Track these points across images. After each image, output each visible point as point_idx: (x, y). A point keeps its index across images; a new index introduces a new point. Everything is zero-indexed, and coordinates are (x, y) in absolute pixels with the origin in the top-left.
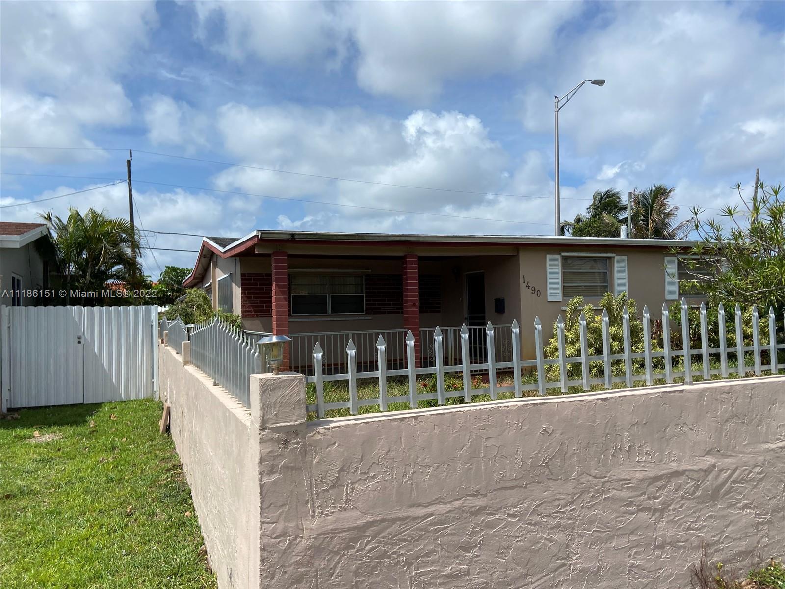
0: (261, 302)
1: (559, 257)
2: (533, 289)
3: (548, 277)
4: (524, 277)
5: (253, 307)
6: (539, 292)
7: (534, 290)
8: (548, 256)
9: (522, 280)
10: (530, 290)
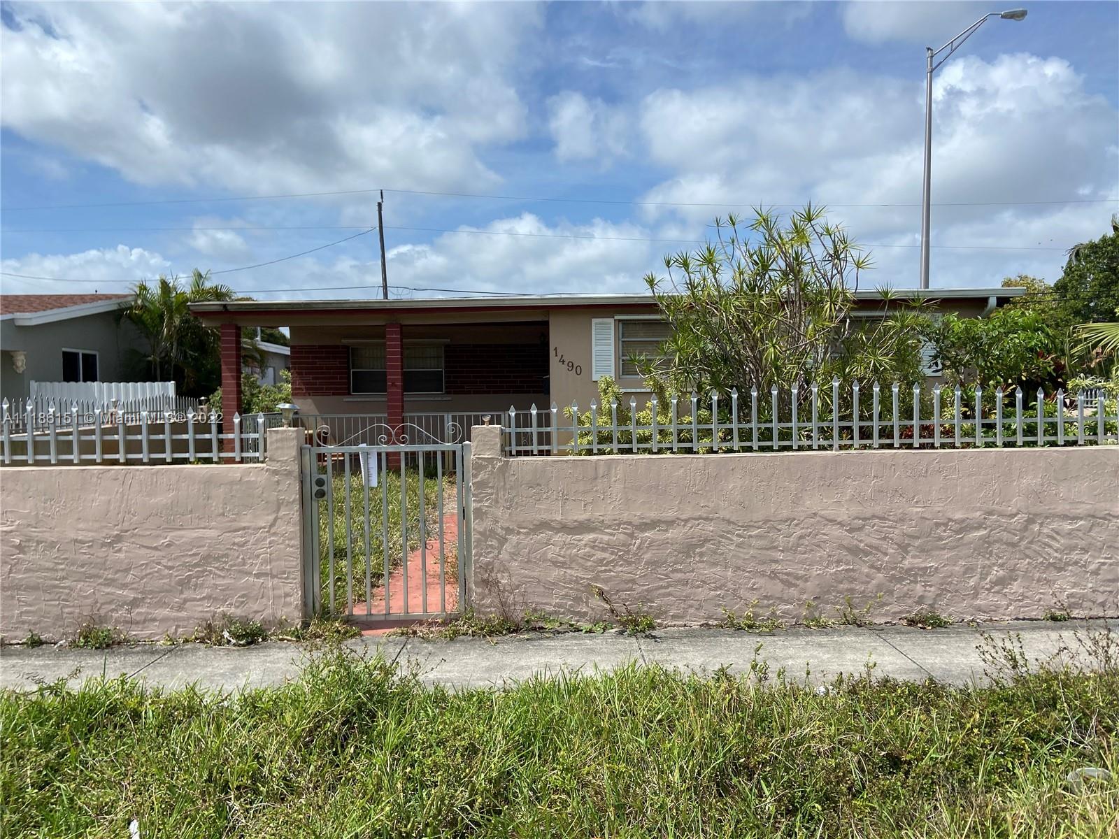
0: (313, 378)
1: (611, 321)
2: (570, 364)
3: (594, 349)
4: (556, 349)
5: (304, 384)
6: (579, 369)
7: (571, 366)
8: (594, 321)
9: (552, 353)
10: (565, 367)
